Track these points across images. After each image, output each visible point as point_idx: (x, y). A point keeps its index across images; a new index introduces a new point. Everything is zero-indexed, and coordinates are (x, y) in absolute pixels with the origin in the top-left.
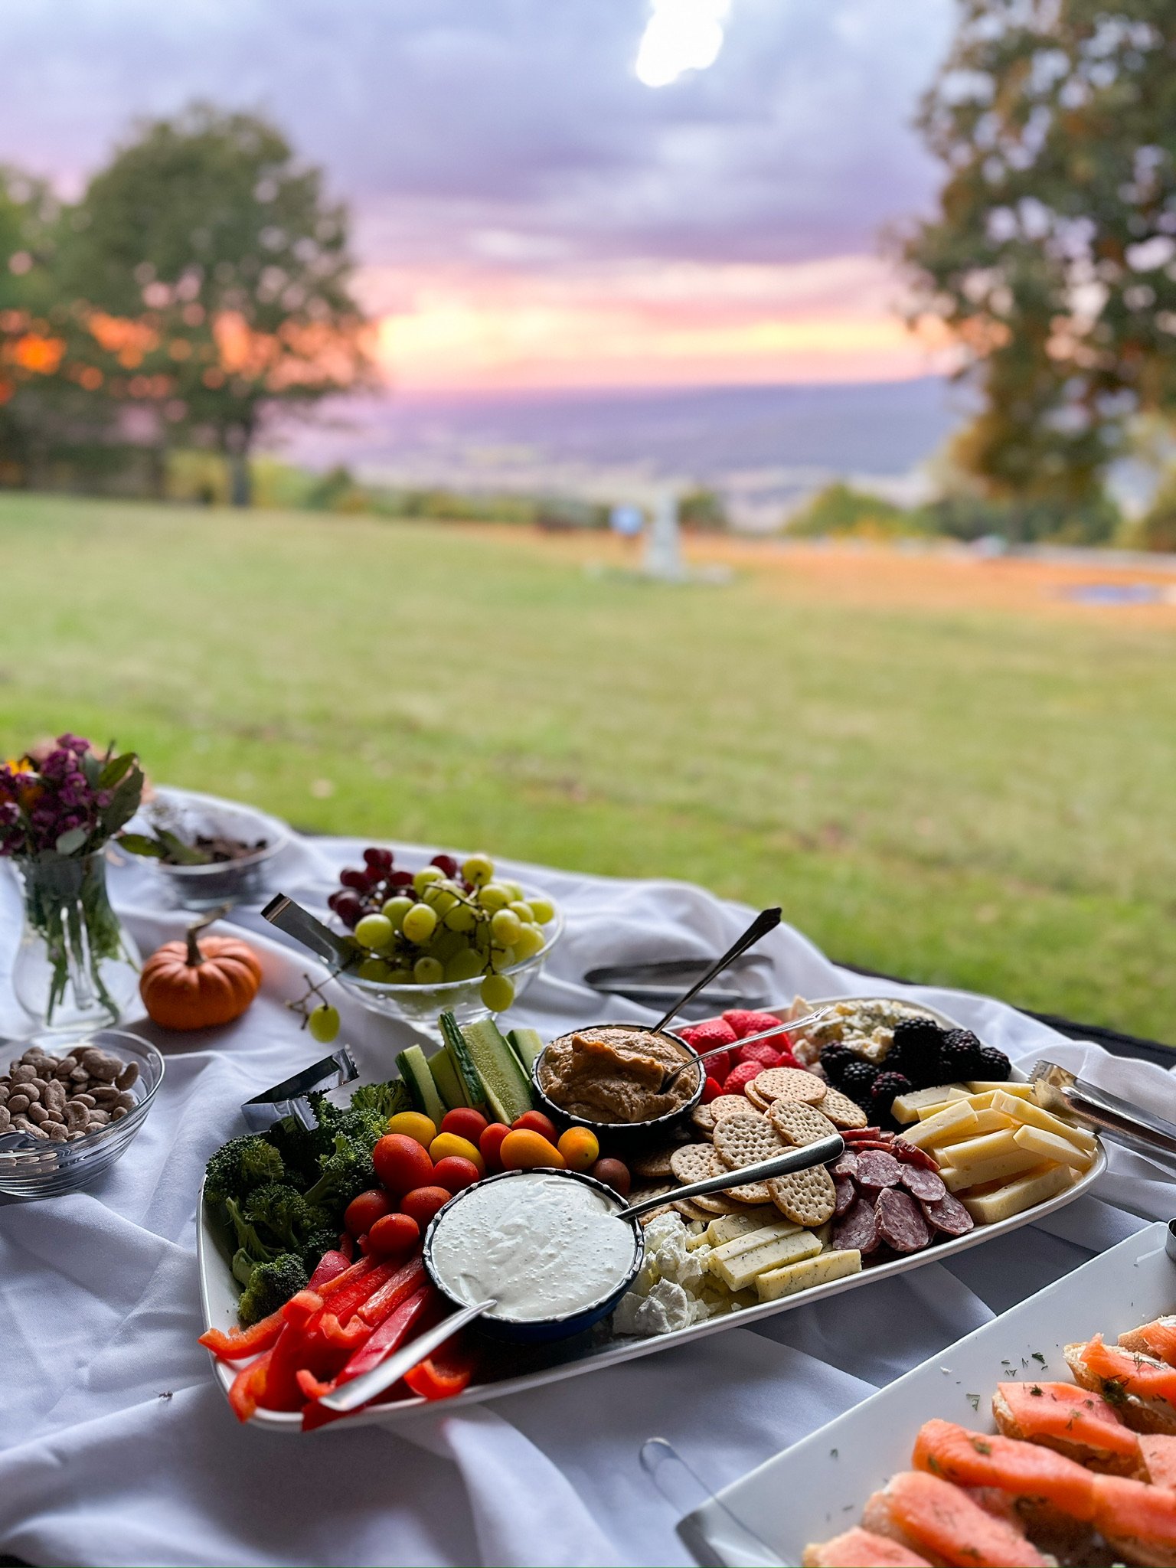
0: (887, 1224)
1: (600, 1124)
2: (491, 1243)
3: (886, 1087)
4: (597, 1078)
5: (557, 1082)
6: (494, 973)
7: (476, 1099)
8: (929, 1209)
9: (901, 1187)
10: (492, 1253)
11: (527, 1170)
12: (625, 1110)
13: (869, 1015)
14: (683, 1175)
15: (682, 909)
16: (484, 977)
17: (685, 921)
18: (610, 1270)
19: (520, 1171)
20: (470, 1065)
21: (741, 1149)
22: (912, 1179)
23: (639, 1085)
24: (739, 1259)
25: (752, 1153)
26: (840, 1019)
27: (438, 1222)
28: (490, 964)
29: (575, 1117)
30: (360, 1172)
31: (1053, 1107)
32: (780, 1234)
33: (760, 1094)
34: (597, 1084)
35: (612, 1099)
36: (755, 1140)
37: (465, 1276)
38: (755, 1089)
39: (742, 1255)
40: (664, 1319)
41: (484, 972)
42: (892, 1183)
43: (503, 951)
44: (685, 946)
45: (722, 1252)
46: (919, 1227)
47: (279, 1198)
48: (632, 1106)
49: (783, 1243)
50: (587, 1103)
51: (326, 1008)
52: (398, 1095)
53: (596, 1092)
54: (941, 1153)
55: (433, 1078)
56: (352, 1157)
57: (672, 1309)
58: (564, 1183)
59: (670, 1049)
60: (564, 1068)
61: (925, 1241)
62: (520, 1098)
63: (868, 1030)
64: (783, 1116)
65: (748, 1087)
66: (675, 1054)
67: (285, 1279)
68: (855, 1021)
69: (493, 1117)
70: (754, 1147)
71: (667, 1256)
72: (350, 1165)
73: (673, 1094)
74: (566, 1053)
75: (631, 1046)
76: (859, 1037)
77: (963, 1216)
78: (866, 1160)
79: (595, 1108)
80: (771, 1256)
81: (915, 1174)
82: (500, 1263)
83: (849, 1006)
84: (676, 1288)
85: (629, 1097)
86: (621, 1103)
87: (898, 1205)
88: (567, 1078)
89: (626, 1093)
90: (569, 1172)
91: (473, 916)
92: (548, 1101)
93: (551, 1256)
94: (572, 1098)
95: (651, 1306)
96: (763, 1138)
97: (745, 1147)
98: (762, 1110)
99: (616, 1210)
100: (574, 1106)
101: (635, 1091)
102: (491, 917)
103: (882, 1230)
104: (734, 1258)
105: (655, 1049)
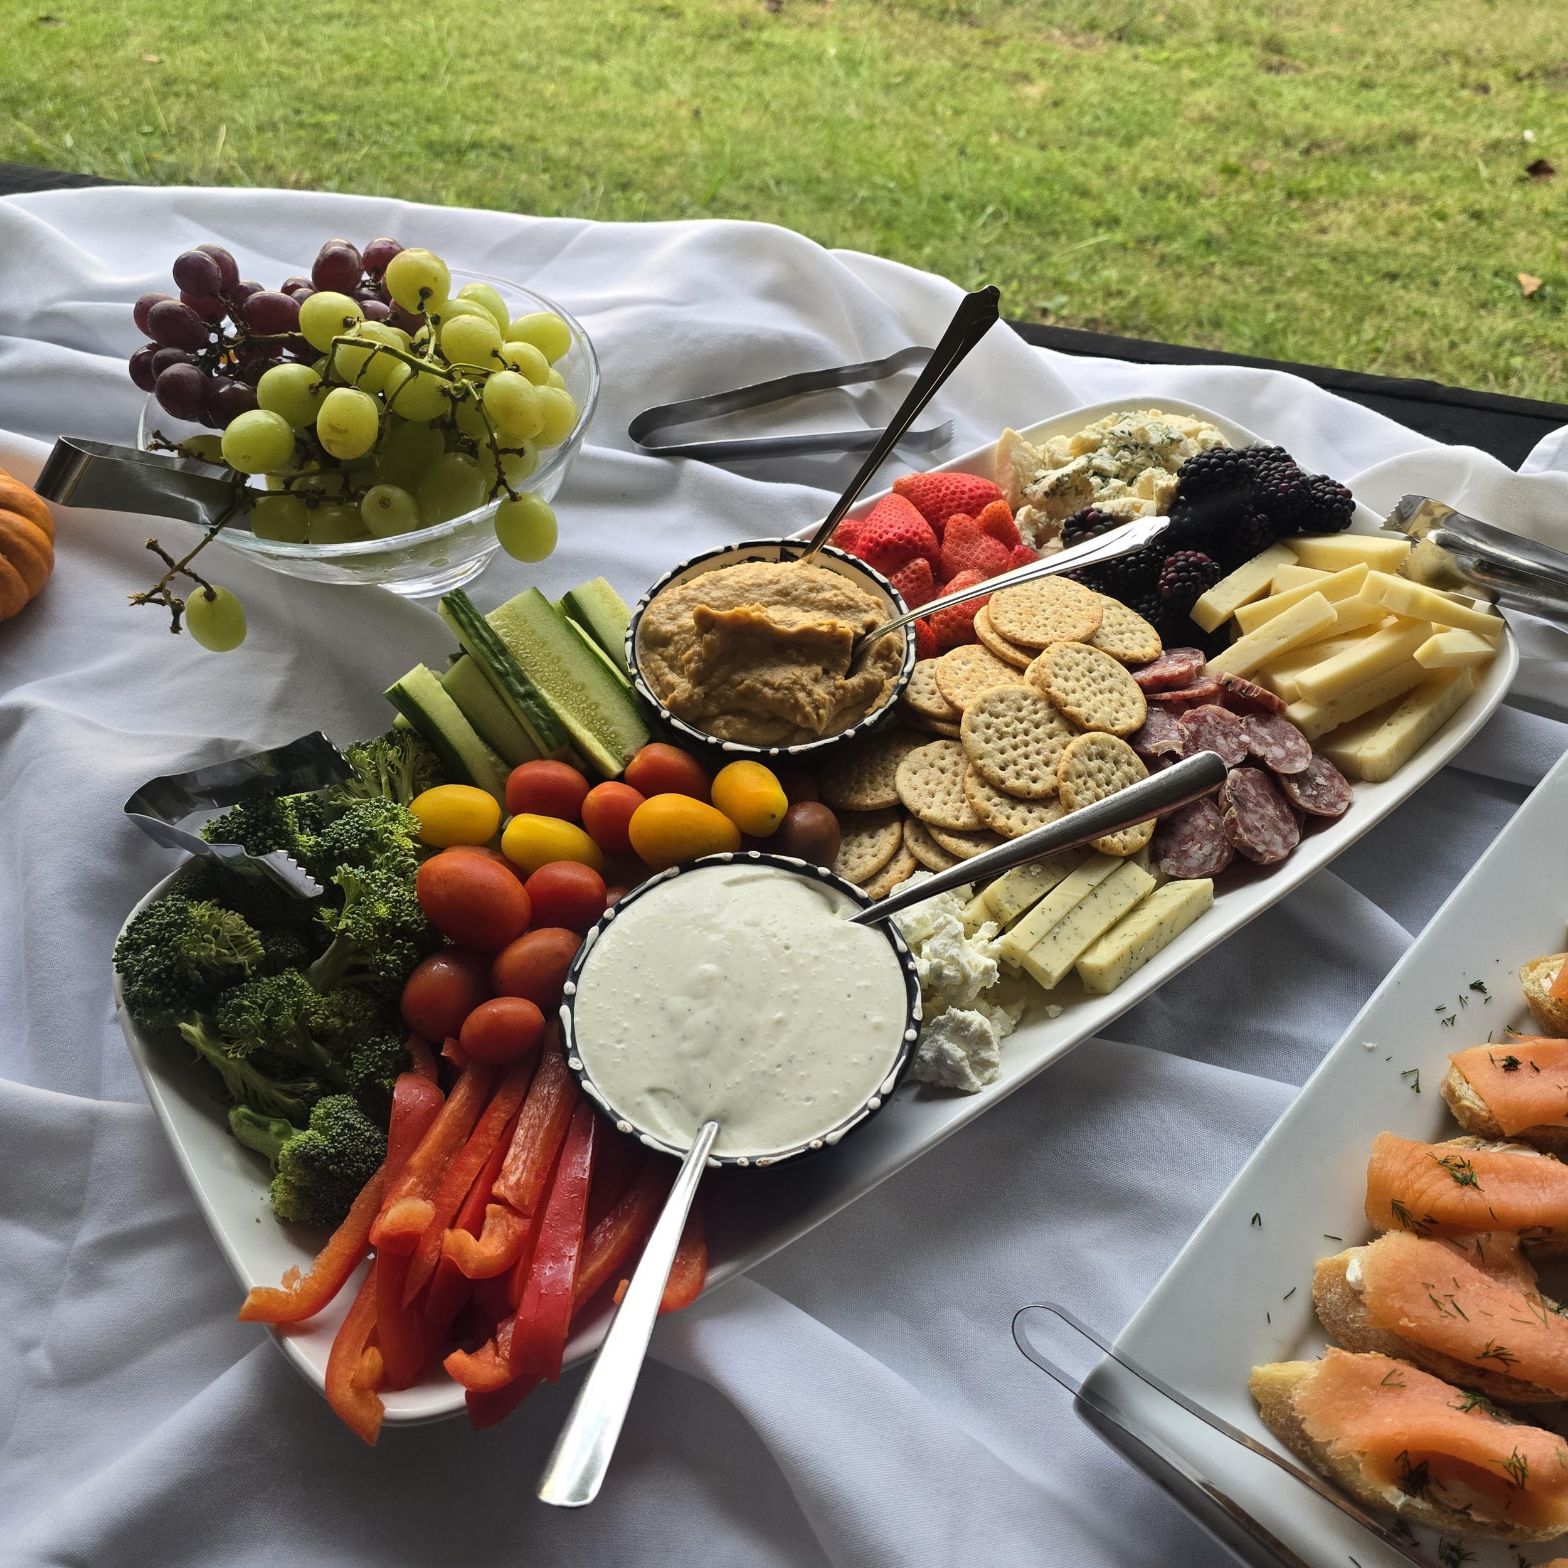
0: (1248, 830)
1: (774, 751)
2: (674, 1021)
3: (1183, 580)
4: (747, 668)
5: (683, 687)
6: (514, 497)
7: (553, 742)
8: (1295, 789)
9: (1252, 761)
10: (684, 1038)
11: (688, 865)
12: (806, 717)
13: (1125, 447)
14: (925, 812)
15: (766, 272)
16: (495, 504)
17: (775, 293)
18: (878, 1027)
19: (676, 869)
20: (523, 681)
21: (1011, 754)
22: (1262, 741)
23: (818, 669)
24: (1049, 941)
25: (1027, 757)
26: (1081, 461)
27: (571, 1000)
28: (502, 482)
29: (729, 746)
30: (405, 932)
31: (1440, 579)
32: (1095, 880)
33: (1005, 638)
34: (749, 680)
35: (782, 701)
36: (1026, 733)
37: (653, 1091)
38: (994, 629)
39: (1052, 933)
40: (968, 1070)
41: (493, 495)
42: (1239, 759)
43: (521, 452)
44: (788, 348)
45: (1020, 937)
46: (1285, 819)
47: (277, 1007)
48: (817, 708)
49: (1103, 893)
50: (739, 713)
51: (210, 595)
52: (411, 755)
53: (751, 694)
54: (1285, 680)
55: (465, 715)
56: (383, 911)
57: (976, 1053)
58: (753, 879)
59: (848, 587)
60: (689, 661)
61: (1296, 838)
62: (626, 725)
63: (1128, 474)
64: (1060, 681)
65: (980, 623)
66: (860, 596)
67: (341, 1154)
68: (1104, 459)
69: (594, 773)
70: (1027, 744)
71: (949, 971)
72: (382, 926)
73: (873, 670)
74: (682, 630)
75: (786, 596)
76: (1119, 492)
77: (1336, 782)
78: (1193, 727)
79: (755, 719)
80: (1092, 923)
81: (1263, 732)
82: (703, 1054)
83: (1089, 433)
84: (975, 1018)
85: (810, 694)
86: (797, 706)
87: (1253, 792)
88: (698, 678)
89: (803, 688)
90: (754, 854)
91: (445, 392)
92: (676, 723)
93: (779, 1022)
94: (713, 709)
95: (941, 1056)
96: (1037, 726)
97: (1015, 748)
98: (1020, 670)
99: (848, 909)
100: (720, 722)
101: (816, 680)
102: (480, 386)
103: (1241, 842)
104: (1041, 941)
105: (827, 595)
